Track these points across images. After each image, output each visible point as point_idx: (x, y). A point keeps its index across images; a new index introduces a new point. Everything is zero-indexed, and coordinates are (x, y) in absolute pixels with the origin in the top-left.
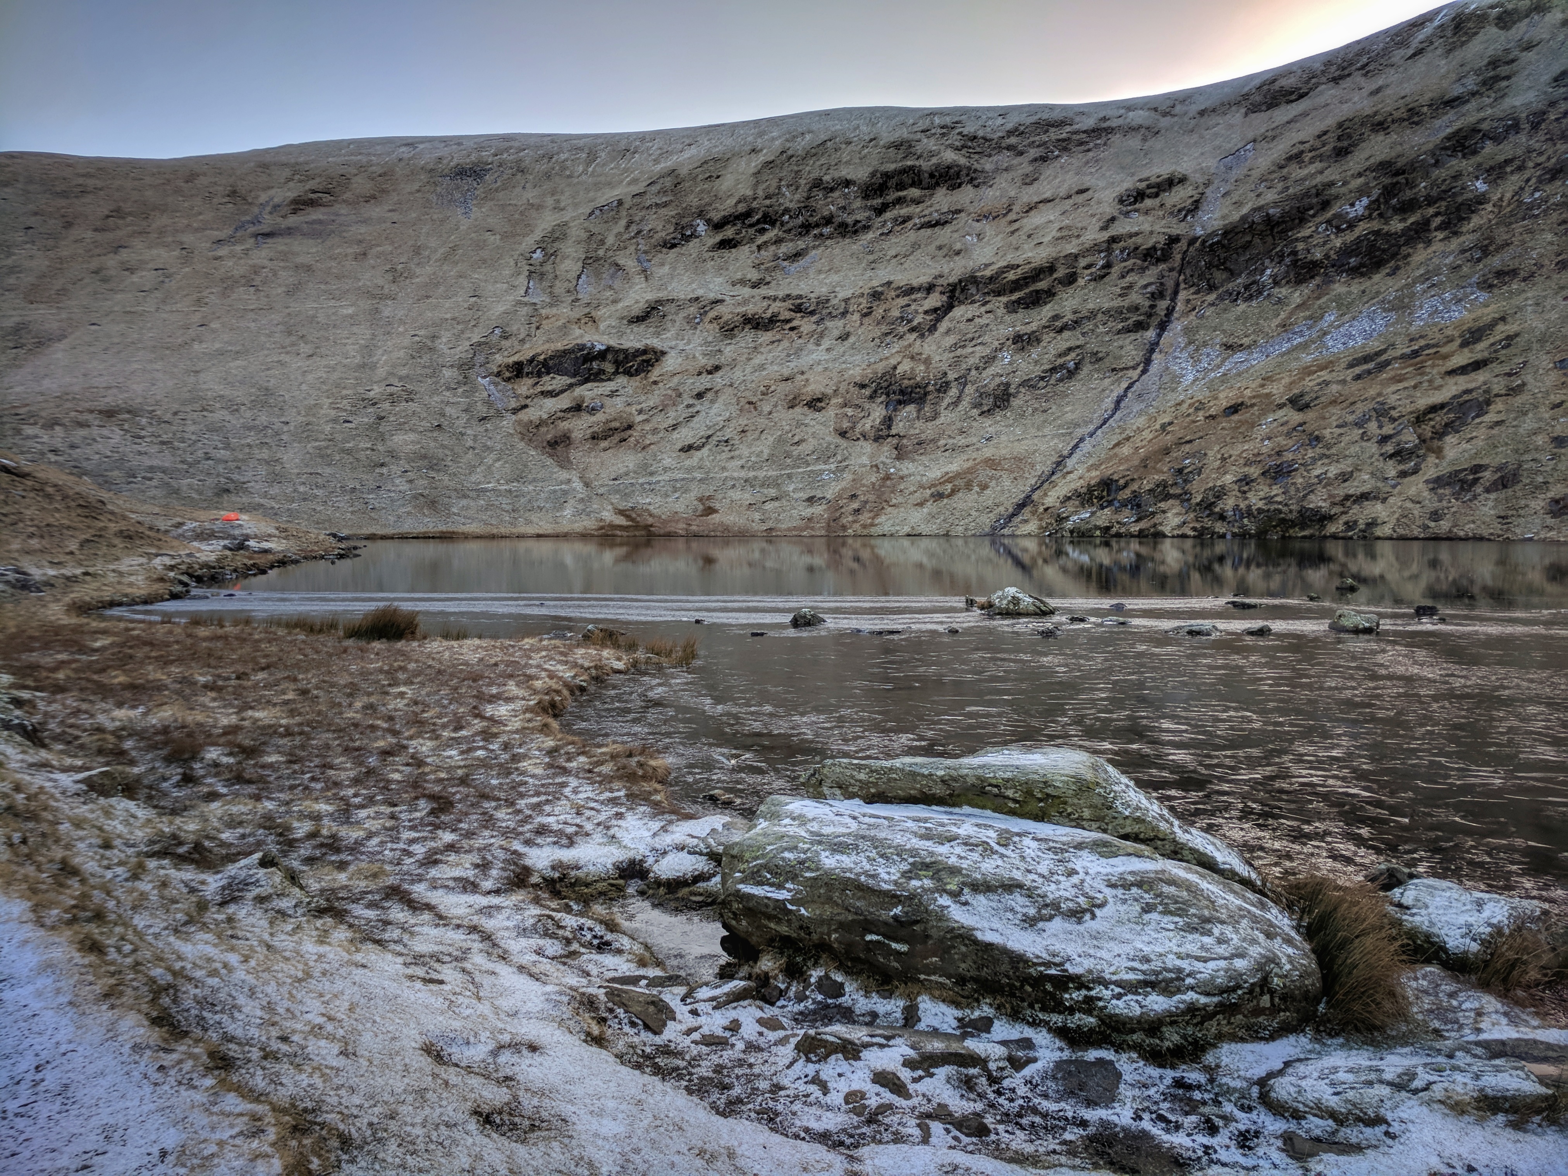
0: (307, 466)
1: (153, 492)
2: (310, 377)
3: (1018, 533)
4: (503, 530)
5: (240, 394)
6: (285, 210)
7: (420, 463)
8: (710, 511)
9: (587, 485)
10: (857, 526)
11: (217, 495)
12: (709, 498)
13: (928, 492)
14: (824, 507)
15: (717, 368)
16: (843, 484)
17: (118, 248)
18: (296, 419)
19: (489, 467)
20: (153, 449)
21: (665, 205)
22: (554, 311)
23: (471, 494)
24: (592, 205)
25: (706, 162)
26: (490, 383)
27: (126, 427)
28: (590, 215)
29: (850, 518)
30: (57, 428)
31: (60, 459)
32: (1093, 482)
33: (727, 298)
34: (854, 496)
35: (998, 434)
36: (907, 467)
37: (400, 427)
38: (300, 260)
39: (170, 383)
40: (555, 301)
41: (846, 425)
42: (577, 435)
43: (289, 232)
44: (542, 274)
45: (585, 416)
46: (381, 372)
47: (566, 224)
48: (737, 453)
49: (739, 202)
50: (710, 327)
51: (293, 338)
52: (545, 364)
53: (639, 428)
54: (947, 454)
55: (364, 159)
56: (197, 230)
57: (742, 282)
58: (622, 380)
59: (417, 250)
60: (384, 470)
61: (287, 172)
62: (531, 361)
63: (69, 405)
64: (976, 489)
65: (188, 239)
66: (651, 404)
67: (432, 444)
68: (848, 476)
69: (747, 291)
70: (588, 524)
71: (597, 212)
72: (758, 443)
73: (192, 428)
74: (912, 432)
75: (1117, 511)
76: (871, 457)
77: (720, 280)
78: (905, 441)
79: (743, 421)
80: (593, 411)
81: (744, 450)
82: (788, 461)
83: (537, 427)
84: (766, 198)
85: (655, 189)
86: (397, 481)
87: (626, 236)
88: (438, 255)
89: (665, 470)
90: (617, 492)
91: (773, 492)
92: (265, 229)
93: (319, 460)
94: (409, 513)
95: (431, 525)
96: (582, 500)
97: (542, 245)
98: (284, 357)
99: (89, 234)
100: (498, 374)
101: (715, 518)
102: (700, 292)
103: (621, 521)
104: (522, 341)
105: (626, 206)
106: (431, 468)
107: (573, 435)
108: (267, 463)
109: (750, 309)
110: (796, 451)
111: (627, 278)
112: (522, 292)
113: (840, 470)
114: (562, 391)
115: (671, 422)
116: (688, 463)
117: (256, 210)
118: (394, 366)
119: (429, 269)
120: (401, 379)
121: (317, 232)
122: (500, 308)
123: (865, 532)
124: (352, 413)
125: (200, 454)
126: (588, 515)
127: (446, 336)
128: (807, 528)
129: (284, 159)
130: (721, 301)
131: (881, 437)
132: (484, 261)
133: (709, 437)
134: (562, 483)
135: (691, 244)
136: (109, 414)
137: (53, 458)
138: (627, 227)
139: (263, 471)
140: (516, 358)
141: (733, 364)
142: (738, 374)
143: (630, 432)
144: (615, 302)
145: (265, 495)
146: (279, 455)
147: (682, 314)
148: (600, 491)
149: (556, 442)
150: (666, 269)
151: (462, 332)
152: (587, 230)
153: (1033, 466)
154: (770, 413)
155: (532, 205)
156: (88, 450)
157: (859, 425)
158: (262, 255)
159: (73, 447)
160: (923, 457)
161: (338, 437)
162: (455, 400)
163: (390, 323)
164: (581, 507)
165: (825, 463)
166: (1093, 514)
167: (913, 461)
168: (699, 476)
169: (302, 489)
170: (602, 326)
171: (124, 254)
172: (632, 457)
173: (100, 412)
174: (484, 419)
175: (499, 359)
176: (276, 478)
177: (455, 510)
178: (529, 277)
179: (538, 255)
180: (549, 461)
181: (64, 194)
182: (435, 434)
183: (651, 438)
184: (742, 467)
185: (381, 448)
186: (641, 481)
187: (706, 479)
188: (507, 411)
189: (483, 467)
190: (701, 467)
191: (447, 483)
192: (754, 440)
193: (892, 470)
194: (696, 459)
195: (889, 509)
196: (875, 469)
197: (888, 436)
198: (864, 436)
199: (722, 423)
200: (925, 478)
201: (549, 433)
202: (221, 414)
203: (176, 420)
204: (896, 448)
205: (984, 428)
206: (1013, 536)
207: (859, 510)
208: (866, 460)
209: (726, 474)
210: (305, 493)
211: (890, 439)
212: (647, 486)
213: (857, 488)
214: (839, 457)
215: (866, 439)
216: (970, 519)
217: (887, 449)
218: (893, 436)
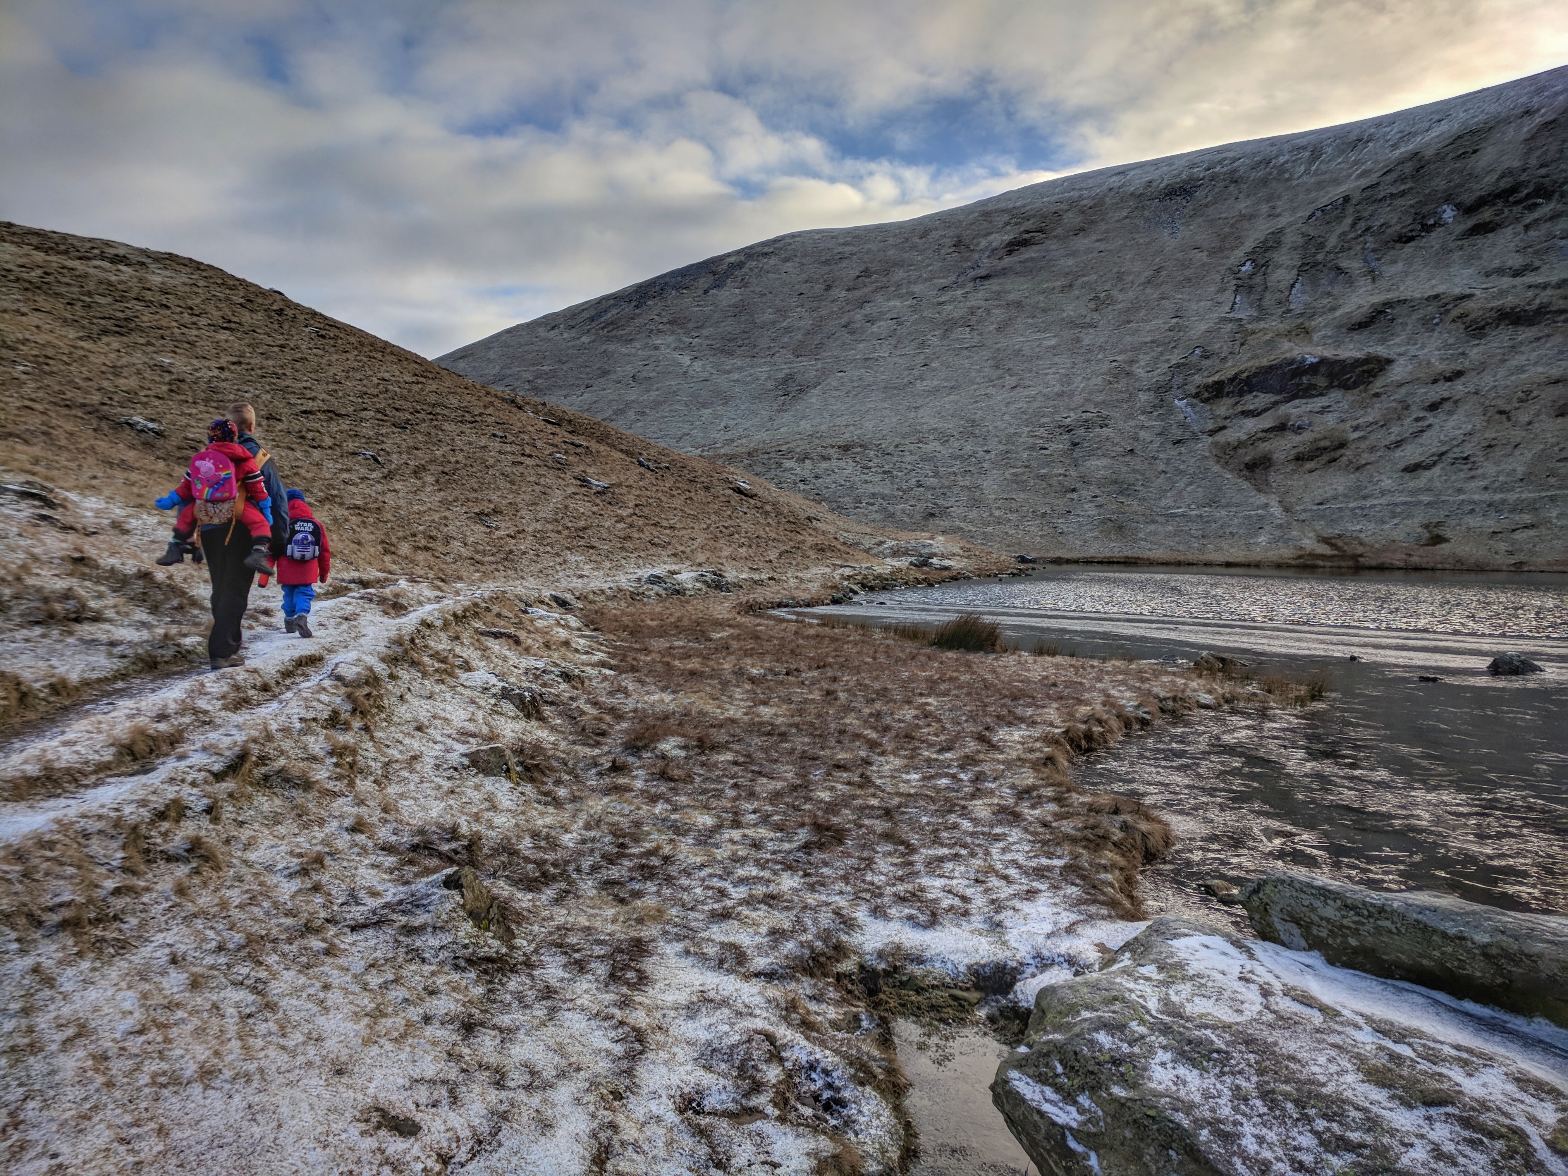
0: (1004, 492)
2: (1012, 407)
4: (1190, 557)
5: (950, 426)
6: (1002, 252)
7: (1111, 488)
8: (1438, 540)
9: (1287, 510)
11: (925, 519)
12: (1438, 524)
15: (1459, 374)
17: (863, 303)
18: (997, 447)
19: (1180, 492)
20: (877, 479)
21: (1403, 194)
22: (1262, 325)
23: (1159, 519)
24: (1313, 206)
25: (1460, 137)
26: (1187, 405)
27: (858, 459)
28: (1310, 217)
30: (807, 461)
33: (1477, 292)
37: (1093, 453)
38: (1011, 297)
39: (894, 420)
40: (1263, 313)
42: (1279, 456)
43: (1003, 272)
44: (1251, 287)
45: (1289, 435)
46: (1078, 400)
47: (1281, 231)
48: (1480, 471)
49: (1502, 176)
50: (1454, 326)
51: (1000, 372)
52: (1248, 381)
53: (1353, 446)
55: (1075, 194)
56: (926, 280)
57: (1500, 271)
58: (1336, 395)
59: (1120, 277)
60: (1075, 495)
61: (1006, 217)
62: (1232, 380)
63: (817, 441)
65: (917, 289)
66: (1370, 419)
67: (1124, 469)
69: (1506, 282)
70: (1286, 553)
71: (1319, 214)
72: (1510, 459)
73: (909, 459)
77: (1470, 271)
79: (1490, 434)
80: (1299, 430)
81: (1489, 469)
82: (1552, 480)
83: (1235, 448)
84: (1542, 166)
85: (1389, 178)
86: (1086, 506)
87: (1352, 235)
88: (1142, 279)
89: (1383, 493)
90: (1323, 517)
91: (1527, 518)
92: (982, 272)
93: (1015, 486)
94: (1096, 538)
95: (1117, 550)
96: (1280, 526)
97: (1252, 256)
98: (992, 391)
99: (843, 293)
100: (1197, 395)
101: (1444, 549)
102: (1441, 289)
103: (1325, 550)
104: (1224, 360)
105: (1354, 202)
106: (1121, 493)
107: (1275, 457)
108: (969, 489)
109: (1509, 301)
111: (1350, 282)
112: (1227, 309)
114: (1266, 410)
115: (1393, 438)
116: (1411, 484)
117: (976, 256)
118: (1091, 393)
119: (1131, 295)
120: (1096, 405)
121: (1028, 270)
122: (1203, 327)
124: (1048, 440)
125: (913, 482)
126: (1286, 542)
127: (1144, 359)
129: (1003, 205)
130: (1470, 296)
132: (1189, 280)
133: (1443, 454)
134: (1258, 508)
135: (1433, 234)
136: (846, 448)
137: (802, 486)
138: (1354, 225)
139: (964, 496)
140: (1216, 378)
141: (1481, 368)
142: (1487, 380)
143: (1343, 451)
144: (1333, 309)
145: (964, 519)
146: (979, 482)
147: (1416, 316)
148: (1301, 517)
149: (1255, 464)
150: (1400, 266)
151: (1161, 354)
152: (1304, 235)
154: (1529, 423)
155: (1244, 216)
156: (829, 480)
158: (978, 298)
159: (816, 477)
161: (1034, 464)
162: (1150, 423)
163: (1090, 351)
164: (1278, 533)
168: (1426, 498)
169: (997, 513)
170: (1316, 337)
171: (868, 309)
172: (1342, 479)
173: (839, 447)
174: (1179, 442)
175: (1198, 379)
176: (975, 503)
177: (1141, 535)
178: (1236, 292)
179: (1248, 267)
180: (1246, 485)
181: (827, 262)
182: (1127, 459)
183: (1366, 457)
184: (1486, 488)
185: (1073, 473)
186: (1351, 505)
187: (1435, 503)
188: (1203, 433)
189: (1173, 492)
190: (1429, 490)
191: (1136, 507)
192: (1505, 456)
194: (1424, 480)
199: (1461, 437)
201: (1247, 455)
202: (933, 445)
203: (897, 452)
209: (1462, 497)
210: (1000, 518)
212: (1359, 512)
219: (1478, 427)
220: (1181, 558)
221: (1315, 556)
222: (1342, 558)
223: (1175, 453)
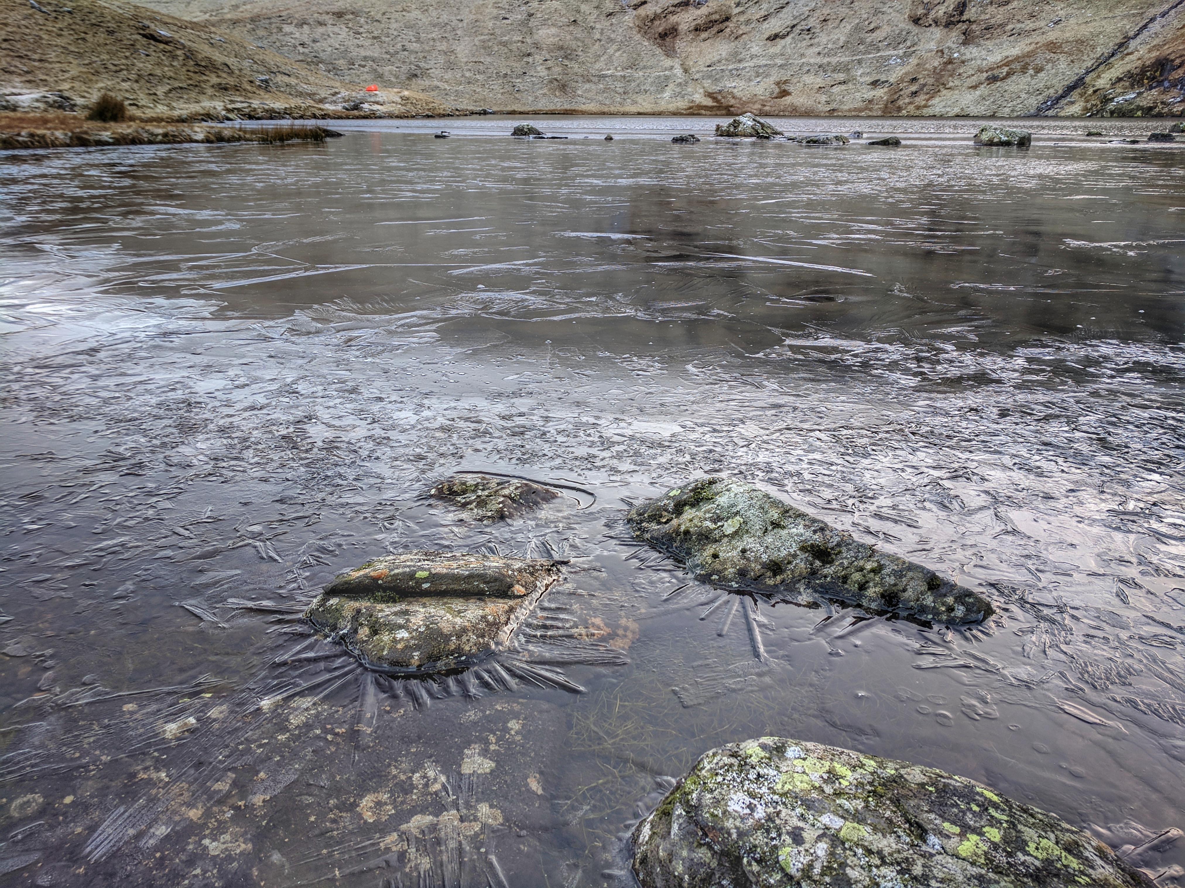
0: (473, 56)
1: (366, 76)
3: (1062, 114)
4: (612, 109)
7: (558, 53)
8: (784, 93)
9: (686, 71)
10: (911, 108)
11: (409, 79)
12: (786, 82)
13: (985, 75)
14: (886, 90)
16: (907, 68)
18: (468, 16)
19: (611, 57)
20: (367, 43)
23: (593, 79)
27: (350, 25)
29: (907, 100)
30: (305, 26)
31: (306, 50)
32: (1148, 63)
34: (914, 80)
35: (1068, 17)
36: (971, 52)
37: (544, 23)
41: (920, 11)
42: (683, 28)
45: (691, 9)
48: (816, 40)
53: (735, 20)
54: (1012, 38)
60: (530, 59)
63: (314, 8)
64: (1031, 72)
67: (568, 37)
68: (913, 61)
70: (682, 104)
72: (837, 31)
73: (394, 26)
74: (983, 17)
75: (1165, 92)
76: (939, 42)
78: (974, 27)
79: (826, 11)
80: (698, 5)
81: (823, 38)
82: (861, 47)
83: (652, 21)
86: (539, 69)
89: (752, 57)
90: (710, 77)
91: (841, 76)
93: (482, 51)
94: (544, 95)
95: (559, 104)
96: (680, 84)
101: (788, 100)
103: (709, 102)
106: (566, 57)
107: (680, 28)
108: (445, 53)
110: (870, 38)
113: (907, 55)
115: (763, 13)
116: (772, 50)
123: (918, 113)
124: (509, 11)
125: (399, 46)
126: (683, 96)
128: (866, 109)
131: (952, 23)
133: (794, 26)
134: (666, 70)
136: (339, 15)
139: (442, 59)
143: (727, 23)
145: (441, 79)
146: (454, 47)
148: (695, 77)
149: (666, 34)
153: (1093, 47)
154: (852, 2)
156: (324, 44)
157: (934, 12)
159: (314, 41)
160: (988, 42)
161: (498, 31)
164: (678, 90)
165: (895, 49)
166: (1140, 94)
167: (978, 45)
168: (779, 62)
169: (468, 74)
172: (726, 47)
173: (334, 14)
174: (610, 14)
176: (450, 66)
177: (579, 92)
180: (658, 51)
182: (571, 28)
183: (744, 29)
184: (819, 53)
185: (528, 40)
186: (730, 67)
187: (786, 65)
188: (629, 7)
189: (605, 57)
190: (782, 55)
191: (576, 69)
192: (834, 28)
193: (956, 55)
194: (779, 47)
195: (944, 92)
196: (940, 54)
197: (959, 22)
198: (936, 23)
199: (807, 13)
200: (985, 63)
201: (660, 26)
202: (415, 14)
203: (384, 20)
204: (964, 34)
205: (1054, 11)
206: (1056, 117)
207: (916, 92)
208: (933, 46)
209: (803, 60)
210: (470, 78)
211: (960, 25)
212: (734, 72)
213: (919, 73)
214: (908, 43)
215: (937, 26)
216: (1019, 101)
217: (955, 36)
218: (964, 22)
219: (819, 5)
220: (606, 109)
221: (700, 107)
222: (719, 108)
223: (608, 24)
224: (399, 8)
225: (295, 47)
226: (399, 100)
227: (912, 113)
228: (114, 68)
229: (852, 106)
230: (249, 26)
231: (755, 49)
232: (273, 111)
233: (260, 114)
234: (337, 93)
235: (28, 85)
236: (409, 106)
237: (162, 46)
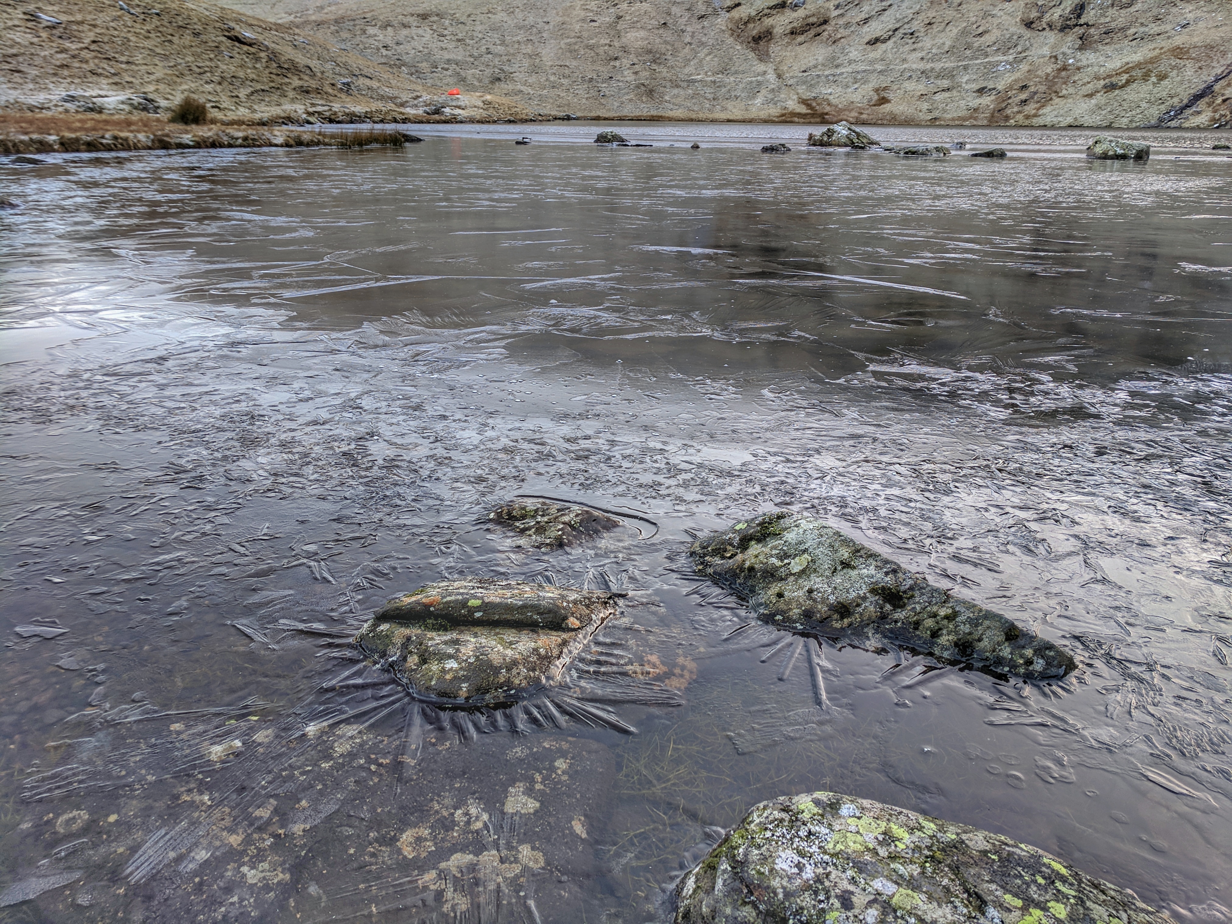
0: (559, 59)
1: (448, 80)
3: (1186, 125)
4: (701, 116)
7: (646, 57)
8: (883, 101)
9: (779, 76)
10: (1020, 117)
11: (492, 82)
12: (885, 89)
13: (1102, 82)
14: (993, 97)
16: (1017, 75)
18: (555, 19)
19: (701, 61)
20: (451, 46)
23: (683, 84)
27: (434, 27)
29: (1016, 109)
30: (389, 28)
31: (389, 53)
34: (1024, 87)
35: (1196, 20)
36: (1088, 57)
37: (633, 26)
41: (1034, 14)
42: (778, 31)
45: (788, 11)
48: (920, 45)
53: (833, 23)
54: (1133, 43)
60: (617, 63)
63: (399, 10)
64: (1154, 79)
67: (658, 40)
68: (1024, 67)
70: (774, 111)
72: (942, 35)
73: (479, 28)
74: (1102, 20)
76: (1053, 48)
78: (1092, 31)
79: (931, 14)
80: (795, 7)
81: (927, 43)
82: (968, 52)
83: (746, 23)
86: (626, 73)
89: (850, 62)
90: (804, 83)
91: (945, 83)
93: (568, 54)
94: (631, 100)
95: (645, 110)
96: (772, 90)
101: (886, 108)
103: (803, 109)
106: (654, 61)
107: (775, 31)
108: (530, 56)
110: (978, 42)
113: (1018, 61)
115: (863, 16)
116: (872, 55)
123: (1027, 122)
124: (598, 13)
125: (483, 49)
126: (775, 103)
128: (971, 117)
131: (1068, 27)
133: (896, 30)
134: (758, 75)
136: (424, 17)
143: (825, 27)
145: (525, 83)
146: (539, 50)
148: (789, 83)
149: (760, 37)
153: (1224, 53)
154: (960, 5)
156: (408, 47)
157: (1048, 15)
159: (398, 44)
160: (1106, 48)
161: (585, 34)
164: (770, 96)
165: (1004, 54)
167: (1096, 51)
168: (879, 67)
169: (552, 78)
172: (823, 51)
173: (418, 15)
174: (702, 17)
176: (535, 70)
177: (667, 98)
180: (751, 55)
182: (661, 31)
183: (842, 32)
184: (922, 59)
185: (616, 44)
186: (826, 73)
187: (885, 71)
188: (722, 9)
189: (696, 61)
190: (882, 60)
191: (664, 74)
192: (939, 32)
193: (1071, 61)
194: (880, 52)
195: (1056, 100)
196: (1053, 60)
197: (1076, 25)
198: (1050, 26)
199: (911, 16)
200: (1102, 69)
201: (754, 30)
202: (501, 16)
203: (469, 22)
204: (1081, 38)
205: (1182, 14)
206: (1180, 128)
207: (1026, 101)
208: (1046, 51)
209: (905, 66)
210: (555, 82)
211: (1077, 28)
212: (831, 78)
213: (1030, 80)
214: (1019, 49)
215: (1051, 29)
216: (1138, 111)
217: (1071, 39)
218: (1081, 25)
219: (924, 7)
220: (694, 116)
221: (794, 114)
222: (813, 115)
223: (699, 27)
224: (485, 10)
225: (378, 49)
226: (481, 105)
227: (1020, 123)
228: (198, 70)
229: (955, 115)
230: (332, 28)
231: (854, 54)
232: (353, 114)
233: (341, 118)
234: (418, 97)
235: (114, 87)
236: (491, 110)
237: (245, 48)
